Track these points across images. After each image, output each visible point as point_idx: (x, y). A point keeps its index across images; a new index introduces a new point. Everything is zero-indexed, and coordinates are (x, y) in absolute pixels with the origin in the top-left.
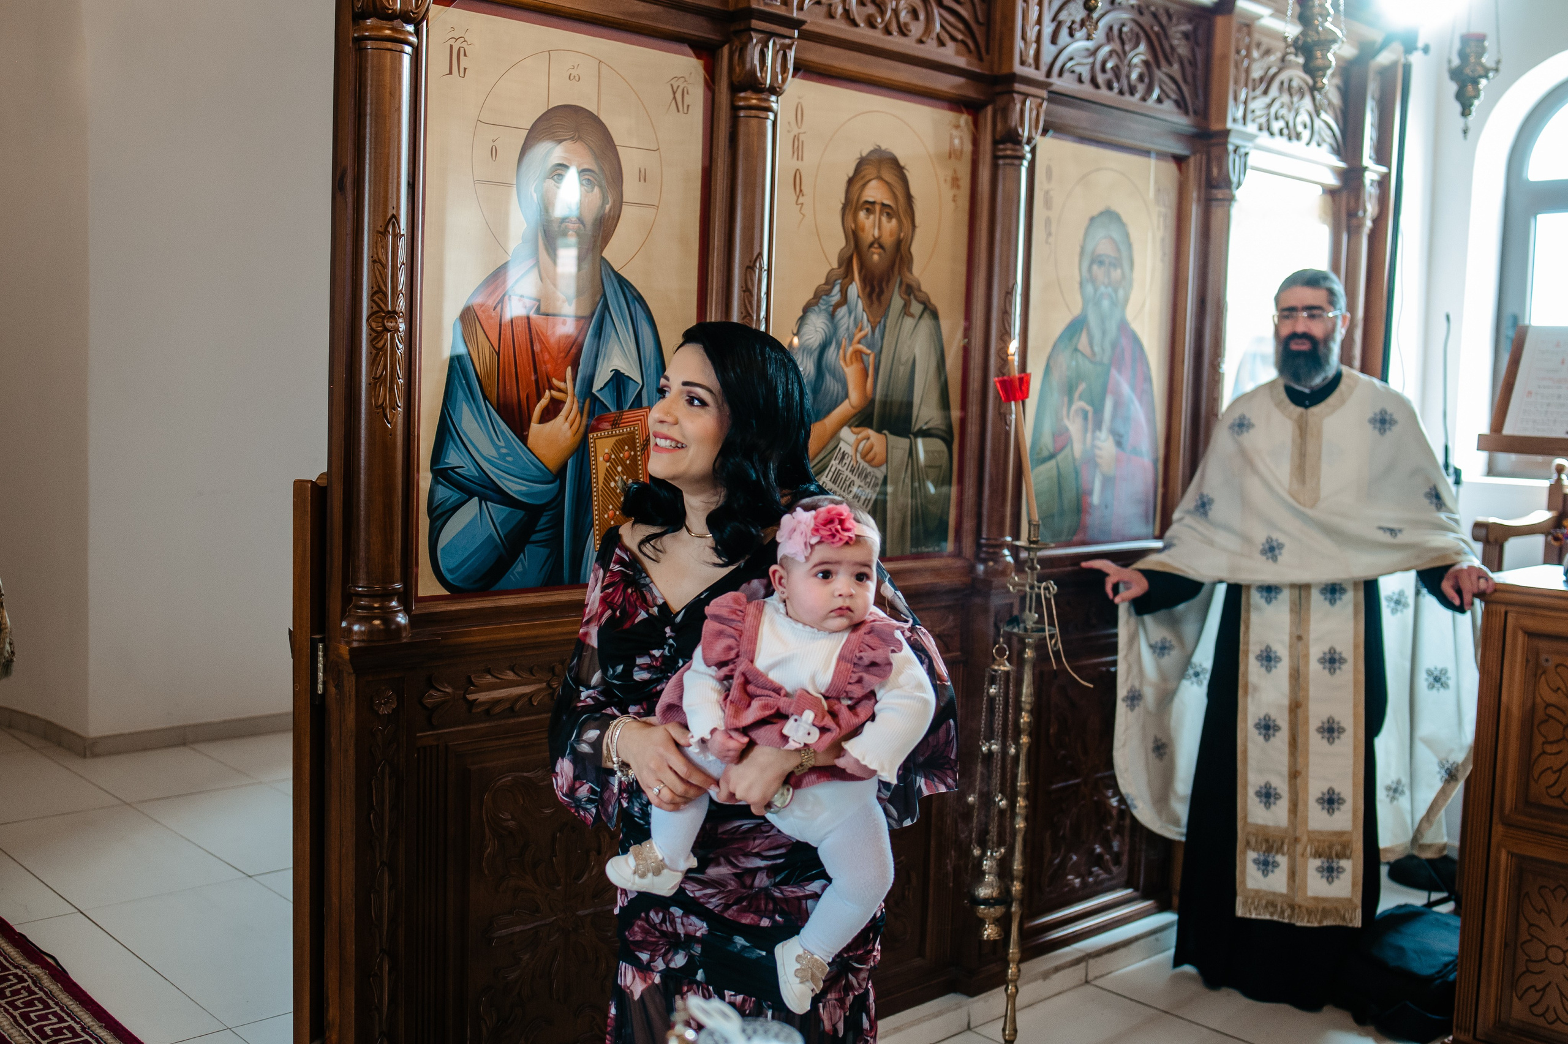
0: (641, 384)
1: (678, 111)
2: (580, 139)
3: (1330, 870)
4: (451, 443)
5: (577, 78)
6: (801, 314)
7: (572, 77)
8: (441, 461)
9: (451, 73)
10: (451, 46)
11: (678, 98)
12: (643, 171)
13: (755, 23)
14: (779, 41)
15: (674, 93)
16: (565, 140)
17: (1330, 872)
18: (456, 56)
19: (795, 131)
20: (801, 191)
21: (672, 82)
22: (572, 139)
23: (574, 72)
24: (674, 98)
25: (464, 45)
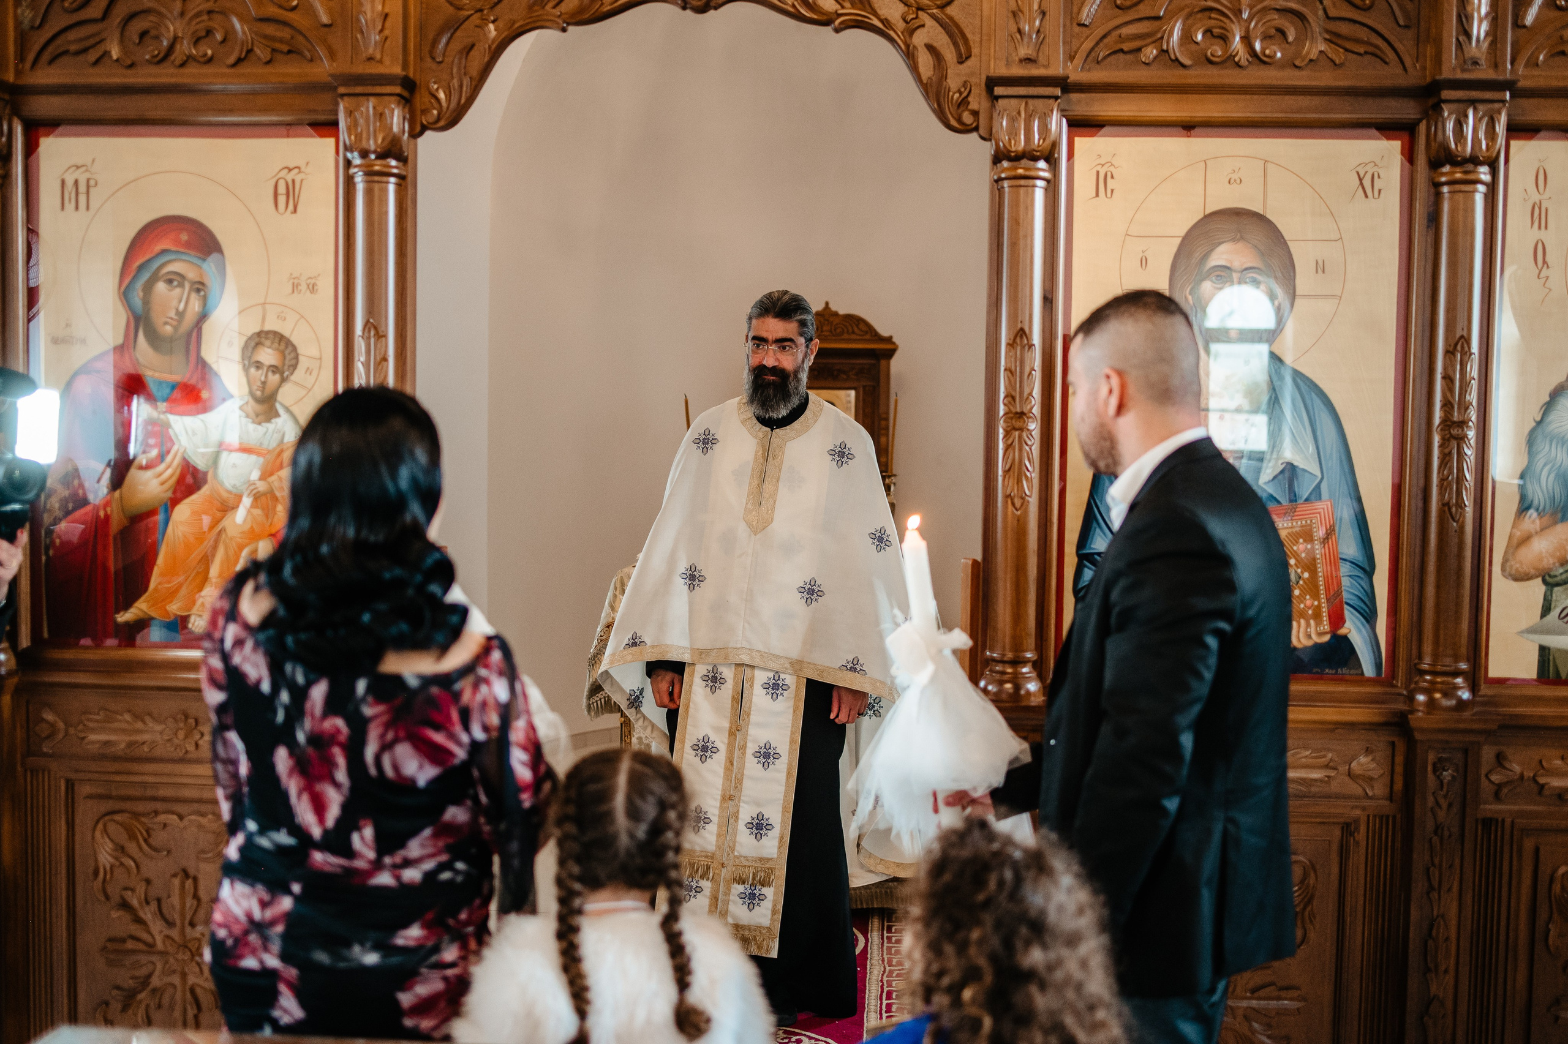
0: (1320, 476)
1: (1366, 196)
2: (1242, 238)
3: (752, 896)
4: (1098, 530)
5: (1238, 181)
6: (1547, 399)
7: (1232, 181)
8: (1087, 547)
9: (1097, 195)
10: (1098, 172)
11: (1366, 184)
12: (1320, 263)
13: (1446, 94)
14: (1482, 108)
15: (1361, 180)
16: (1223, 243)
17: (752, 899)
18: (1103, 182)
19: (1536, 197)
20: (1544, 262)
21: (1358, 169)
22: (1233, 240)
23: (1234, 176)
24: (1361, 184)
25: (1112, 169)
